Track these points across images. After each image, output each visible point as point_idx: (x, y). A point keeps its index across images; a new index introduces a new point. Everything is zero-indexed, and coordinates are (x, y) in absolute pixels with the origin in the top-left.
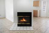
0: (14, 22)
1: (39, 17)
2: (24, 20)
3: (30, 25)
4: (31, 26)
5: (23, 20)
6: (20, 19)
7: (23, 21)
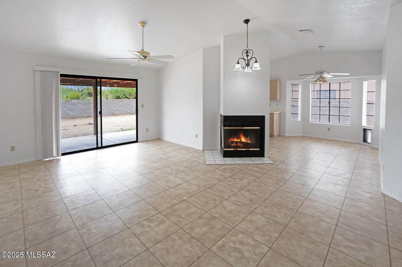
0: (203, 150)
1: (279, 136)
2: (243, 140)
3: (261, 154)
4: (264, 156)
5: (239, 138)
6: (228, 135)
7: (241, 142)
